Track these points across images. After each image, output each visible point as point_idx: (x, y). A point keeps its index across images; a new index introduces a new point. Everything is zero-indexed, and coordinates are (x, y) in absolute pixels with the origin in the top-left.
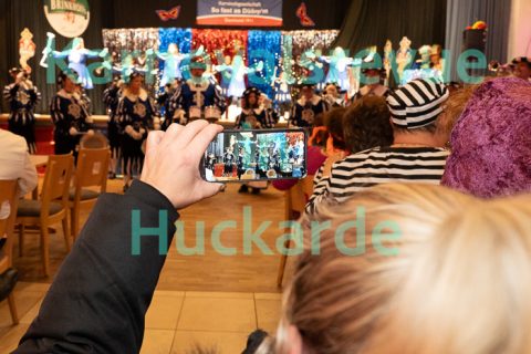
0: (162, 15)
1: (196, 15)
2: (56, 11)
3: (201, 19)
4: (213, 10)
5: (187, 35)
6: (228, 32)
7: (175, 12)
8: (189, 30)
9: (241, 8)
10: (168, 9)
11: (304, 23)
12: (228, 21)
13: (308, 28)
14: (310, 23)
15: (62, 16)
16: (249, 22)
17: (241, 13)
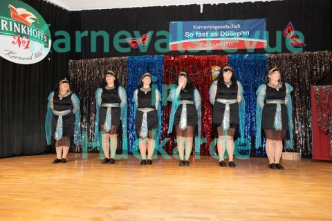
3: (174, 45)
6: (205, 58)
17: (219, 37)
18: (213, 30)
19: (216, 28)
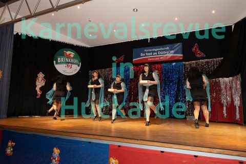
0: (116, 60)
1: (132, 58)
3: (135, 60)
4: (142, 54)
7: (122, 58)
9: (157, 52)
11: (198, 56)
12: (149, 60)
14: (202, 55)
17: (158, 54)
18: (155, 52)
19: (156, 50)
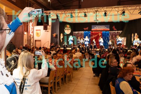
0: (85, 29)
1: (91, 29)
2: (66, 30)
3: (92, 29)
4: (95, 28)
5: (90, 33)
6: (98, 32)
7: (87, 28)
8: (90, 32)
9: (101, 27)
10: (86, 28)
11: (114, 30)
12: (98, 30)
13: (115, 31)
14: (116, 30)
15: (67, 30)
16: (103, 30)
